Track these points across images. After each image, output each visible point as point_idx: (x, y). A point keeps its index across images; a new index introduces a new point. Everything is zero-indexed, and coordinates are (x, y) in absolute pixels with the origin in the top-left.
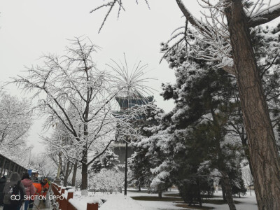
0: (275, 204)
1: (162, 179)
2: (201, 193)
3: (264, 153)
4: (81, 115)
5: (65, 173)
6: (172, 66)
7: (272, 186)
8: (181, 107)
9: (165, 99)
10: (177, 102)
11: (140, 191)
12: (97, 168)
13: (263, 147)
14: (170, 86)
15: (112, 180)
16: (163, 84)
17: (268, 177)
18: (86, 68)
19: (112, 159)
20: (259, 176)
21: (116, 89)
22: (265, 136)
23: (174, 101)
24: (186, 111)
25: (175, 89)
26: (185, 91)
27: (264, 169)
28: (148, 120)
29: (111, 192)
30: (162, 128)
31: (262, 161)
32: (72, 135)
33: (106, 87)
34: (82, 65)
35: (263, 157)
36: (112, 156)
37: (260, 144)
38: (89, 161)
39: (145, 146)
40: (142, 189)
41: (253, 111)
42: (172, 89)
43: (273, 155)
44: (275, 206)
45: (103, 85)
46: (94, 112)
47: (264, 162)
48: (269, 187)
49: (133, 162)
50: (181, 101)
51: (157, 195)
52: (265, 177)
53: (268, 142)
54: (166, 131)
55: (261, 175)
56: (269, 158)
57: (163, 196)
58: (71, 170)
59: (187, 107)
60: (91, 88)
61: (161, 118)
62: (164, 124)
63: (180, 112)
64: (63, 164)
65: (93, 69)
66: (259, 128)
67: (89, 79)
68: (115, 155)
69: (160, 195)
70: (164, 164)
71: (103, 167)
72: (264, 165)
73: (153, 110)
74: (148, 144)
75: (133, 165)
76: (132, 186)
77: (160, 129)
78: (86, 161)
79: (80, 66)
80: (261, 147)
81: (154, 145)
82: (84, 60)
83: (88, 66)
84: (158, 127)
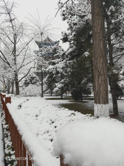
0: (101, 95)
1: (59, 88)
2: (83, 95)
3: (100, 71)
4: (12, 52)
5: (8, 87)
6: (64, 19)
7: (101, 86)
8: (72, 47)
9: (63, 42)
10: (70, 44)
11: (52, 96)
12: (27, 84)
13: (100, 67)
14: (66, 34)
15: (35, 90)
16: (62, 32)
17: (100, 82)
18: (11, 20)
19: (35, 79)
20: (96, 82)
21: (33, 35)
22: (102, 61)
23: (69, 43)
24: (74, 50)
25: (69, 36)
26: (74, 37)
27: (99, 78)
28: (54, 55)
29: (35, 96)
30: (61, 60)
31: (98, 74)
32: (7, 64)
33: (26, 34)
34: (8, 17)
35: (99, 72)
36: (35, 77)
37: (98, 65)
38: (19, 80)
39: (50, 71)
40: (53, 95)
41: (98, 47)
42: (67, 36)
43: (104, 71)
44: (101, 96)
45: (24, 32)
46: (20, 50)
47: (99, 75)
48: (100, 87)
49: (47, 80)
50: (73, 43)
51: (60, 97)
52: (99, 82)
53: (103, 64)
54: (63, 62)
55: (97, 81)
56: (102, 73)
57: (63, 97)
58: (11, 86)
59: (74, 47)
60: (15, 34)
61: (61, 54)
62: (63, 58)
63: (70, 50)
64: (6, 82)
65: (15, 20)
66: (99, 57)
67: (14, 27)
68: (36, 77)
69: (62, 97)
70: (62, 81)
71: (30, 83)
72: (99, 76)
73: (58, 49)
74: (53, 69)
75: (47, 82)
76: (47, 93)
77: (60, 61)
78: (17, 80)
79: (7, 18)
80: (98, 67)
81: (56, 70)
82: (9, 14)
83: (12, 18)
84: (59, 60)
